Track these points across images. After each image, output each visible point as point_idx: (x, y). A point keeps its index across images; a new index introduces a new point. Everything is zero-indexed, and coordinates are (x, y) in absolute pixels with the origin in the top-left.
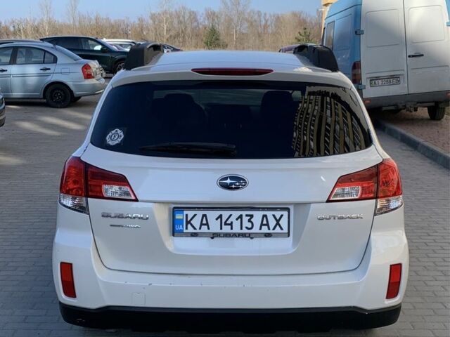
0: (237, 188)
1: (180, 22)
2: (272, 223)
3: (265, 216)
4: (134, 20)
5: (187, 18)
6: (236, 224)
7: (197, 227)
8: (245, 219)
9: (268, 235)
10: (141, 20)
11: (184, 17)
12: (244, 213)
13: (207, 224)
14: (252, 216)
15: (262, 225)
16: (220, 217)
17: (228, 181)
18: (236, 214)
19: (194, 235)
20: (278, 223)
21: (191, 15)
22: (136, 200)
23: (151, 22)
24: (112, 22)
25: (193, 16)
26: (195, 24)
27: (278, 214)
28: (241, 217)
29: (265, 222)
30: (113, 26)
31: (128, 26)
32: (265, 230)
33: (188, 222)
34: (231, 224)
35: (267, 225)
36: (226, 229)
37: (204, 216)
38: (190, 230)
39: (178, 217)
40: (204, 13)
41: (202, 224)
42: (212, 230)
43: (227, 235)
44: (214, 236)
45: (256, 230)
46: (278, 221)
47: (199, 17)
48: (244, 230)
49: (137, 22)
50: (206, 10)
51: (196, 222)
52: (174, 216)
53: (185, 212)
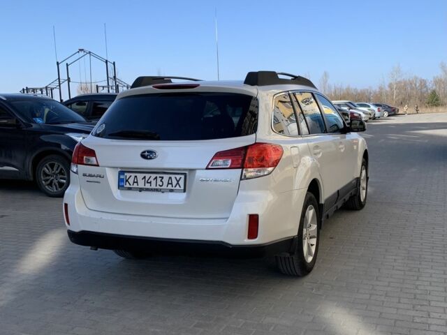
0: (151, 158)
1: (412, 89)
2: (174, 182)
3: (170, 178)
4: (375, 88)
5: (418, 85)
6: (154, 183)
7: (132, 184)
8: (159, 179)
9: (171, 191)
10: (381, 88)
11: (416, 85)
12: (158, 176)
13: (137, 182)
14: (162, 178)
15: (168, 184)
16: (145, 177)
17: (146, 154)
18: (153, 176)
19: (130, 189)
20: (178, 183)
21: (421, 82)
22: (98, 165)
23: (388, 89)
24: (359, 91)
25: (423, 83)
26: (425, 89)
27: (178, 177)
28: (156, 178)
29: (170, 182)
30: (359, 94)
31: (370, 93)
32: (170, 187)
33: (127, 181)
34: (150, 183)
35: (171, 184)
36: (148, 186)
37: (136, 177)
38: (128, 185)
39: (122, 177)
40: (432, 80)
41: (134, 182)
42: (140, 186)
43: (147, 190)
44: (141, 190)
45: (164, 187)
46: (178, 181)
47: (427, 84)
48: (158, 187)
49: (378, 90)
50: (434, 78)
51: (131, 181)
52: (119, 177)
53: (126, 174)
